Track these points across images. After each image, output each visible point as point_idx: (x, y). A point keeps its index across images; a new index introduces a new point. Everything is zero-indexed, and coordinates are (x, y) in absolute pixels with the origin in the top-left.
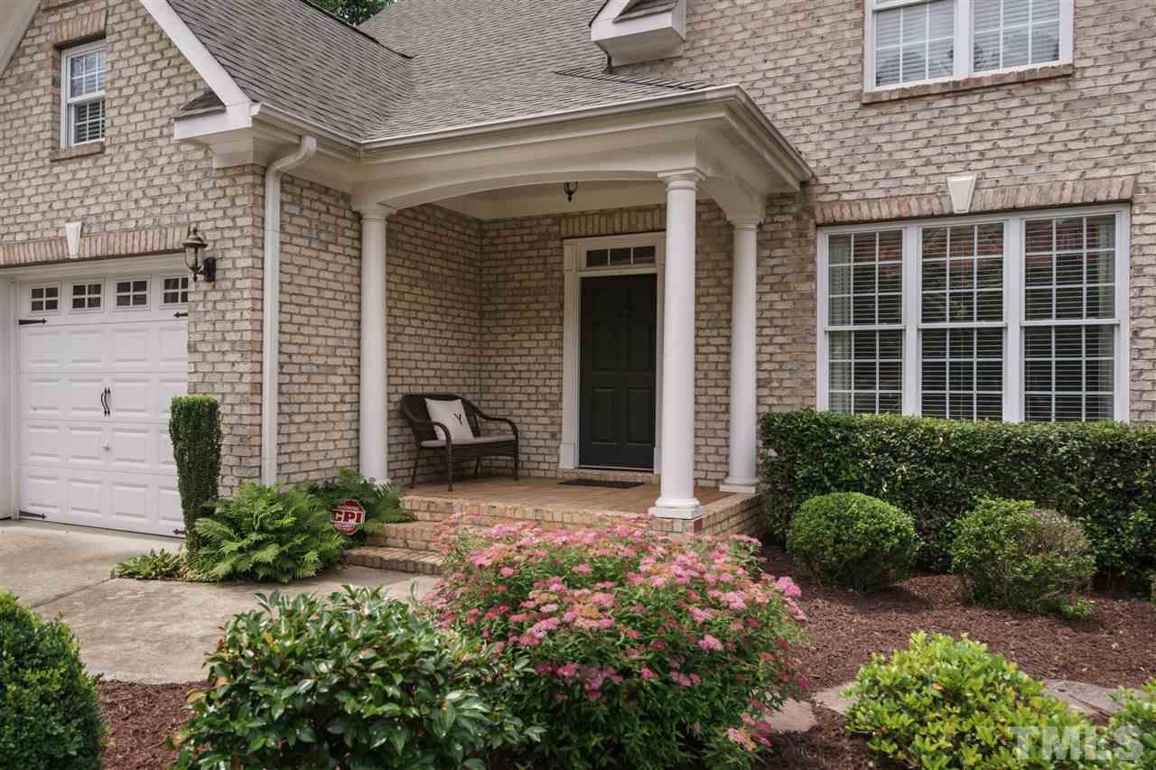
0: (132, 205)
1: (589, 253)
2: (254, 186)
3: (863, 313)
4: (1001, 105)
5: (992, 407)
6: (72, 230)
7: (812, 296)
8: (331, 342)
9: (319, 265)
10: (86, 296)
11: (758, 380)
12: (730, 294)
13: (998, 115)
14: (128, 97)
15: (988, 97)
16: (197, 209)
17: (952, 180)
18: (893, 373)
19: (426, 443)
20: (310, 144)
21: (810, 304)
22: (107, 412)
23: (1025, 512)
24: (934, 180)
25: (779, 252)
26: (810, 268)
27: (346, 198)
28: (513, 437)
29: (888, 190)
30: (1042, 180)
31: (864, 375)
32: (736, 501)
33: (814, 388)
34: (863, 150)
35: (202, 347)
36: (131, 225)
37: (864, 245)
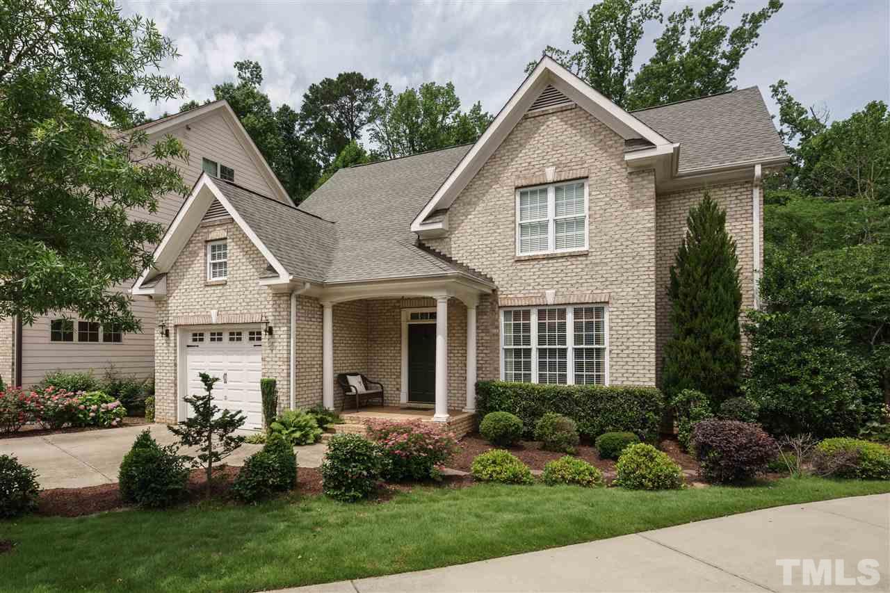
0: (238, 305)
1: (412, 314)
2: (287, 300)
3: (517, 342)
4: (564, 264)
5: (563, 378)
6: (214, 313)
7: (498, 335)
8: (313, 355)
9: (308, 327)
10: (216, 337)
11: (478, 367)
12: (466, 333)
13: (562, 268)
14: (237, 264)
15: (560, 260)
16: (265, 308)
17: (547, 291)
18: (528, 366)
19: (348, 393)
20: (308, 286)
21: (496, 338)
22: (225, 382)
23: (559, 418)
24: (541, 291)
25: (485, 317)
26: (496, 323)
27: (317, 299)
28: (380, 390)
29: (524, 294)
30: (579, 293)
31: (517, 366)
32: (466, 415)
33: (498, 371)
34: (515, 278)
35: (267, 359)
36: (238, 312)
37: (517, 315)
